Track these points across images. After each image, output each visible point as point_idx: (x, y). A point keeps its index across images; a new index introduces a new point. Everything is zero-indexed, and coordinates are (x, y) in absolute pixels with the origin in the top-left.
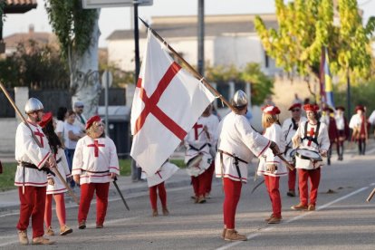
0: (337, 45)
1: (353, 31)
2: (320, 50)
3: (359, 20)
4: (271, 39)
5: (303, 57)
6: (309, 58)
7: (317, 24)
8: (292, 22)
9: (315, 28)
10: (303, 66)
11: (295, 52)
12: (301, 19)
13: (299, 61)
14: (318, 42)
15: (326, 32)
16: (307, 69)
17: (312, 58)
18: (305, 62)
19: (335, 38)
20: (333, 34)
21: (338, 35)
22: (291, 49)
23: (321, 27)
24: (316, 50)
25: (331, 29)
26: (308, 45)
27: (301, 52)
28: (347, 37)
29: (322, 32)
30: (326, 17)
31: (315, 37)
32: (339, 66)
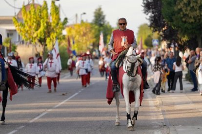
0: (50, 30)
1: (57, 24)
2: (42, 32)
3: (59, 19)
4: (20, 27)
5: (35, 35)
6: (37, 36)
7: (42, 21)
8: (30, 20)
9: (40, 22)
10: (35, 39)
11: (31, 33)
12: (34, 18)
13: (33, 38)
14: (42, 29)
15: (45, 24)
16: (36, 41)
17: (39, 36)
18: (35, 38)
19: (49, 27)
20: (48, 25)
21: (50, 26)
22: (29, 32)
23: (43, 22)
24: (41, 32)
25: (47, 23)
26: (37, 30)
27: (34, 33)
28: (55, 27)
29: (44, 24)
30: (45, 18)
31: (40, 26)
32: (51, 40)
